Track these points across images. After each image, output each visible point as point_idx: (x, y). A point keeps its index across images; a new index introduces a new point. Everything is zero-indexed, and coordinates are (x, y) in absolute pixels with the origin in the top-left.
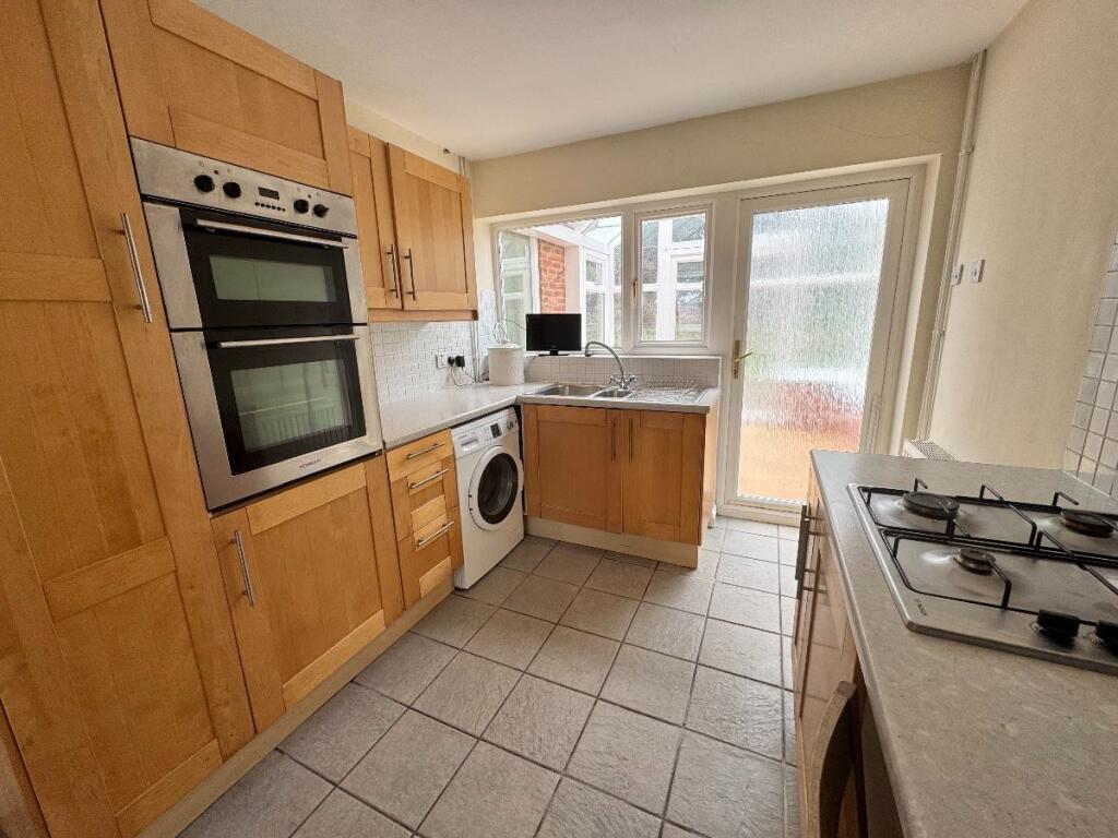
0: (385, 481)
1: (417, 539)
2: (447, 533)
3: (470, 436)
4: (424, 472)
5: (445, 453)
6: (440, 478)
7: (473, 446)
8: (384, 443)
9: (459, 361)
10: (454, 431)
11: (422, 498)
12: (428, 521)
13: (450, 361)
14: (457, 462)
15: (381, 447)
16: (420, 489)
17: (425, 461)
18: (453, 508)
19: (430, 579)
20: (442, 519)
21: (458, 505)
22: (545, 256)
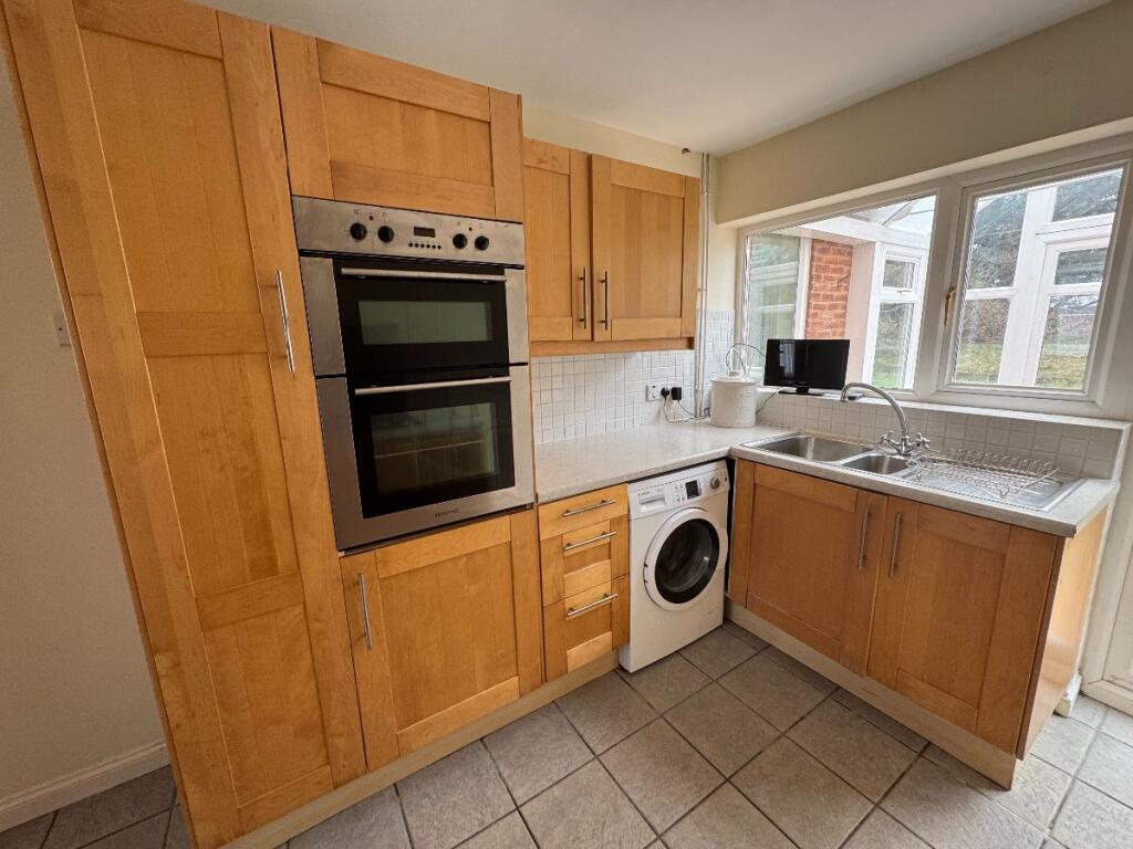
0: (534, 538)
1: (568, 606)
2: (611, 604)
3: (654, 493)
4: (587, 531)
5: (617, 511)
6: (608, 540)
7: (658, 506)
8: (537, 496)
9: (676, 394)
10: (631, 487)
11: (582, 560)
12: (587, 587)
13: (664, 393)
14: (632, 523)
15: (532, 500)
16: (576, 551)
17: (589, 519)
18: (621, 577)
19: (584, 654)
20: (606, 588)
21: (628, 574)
22: (820, 259)
